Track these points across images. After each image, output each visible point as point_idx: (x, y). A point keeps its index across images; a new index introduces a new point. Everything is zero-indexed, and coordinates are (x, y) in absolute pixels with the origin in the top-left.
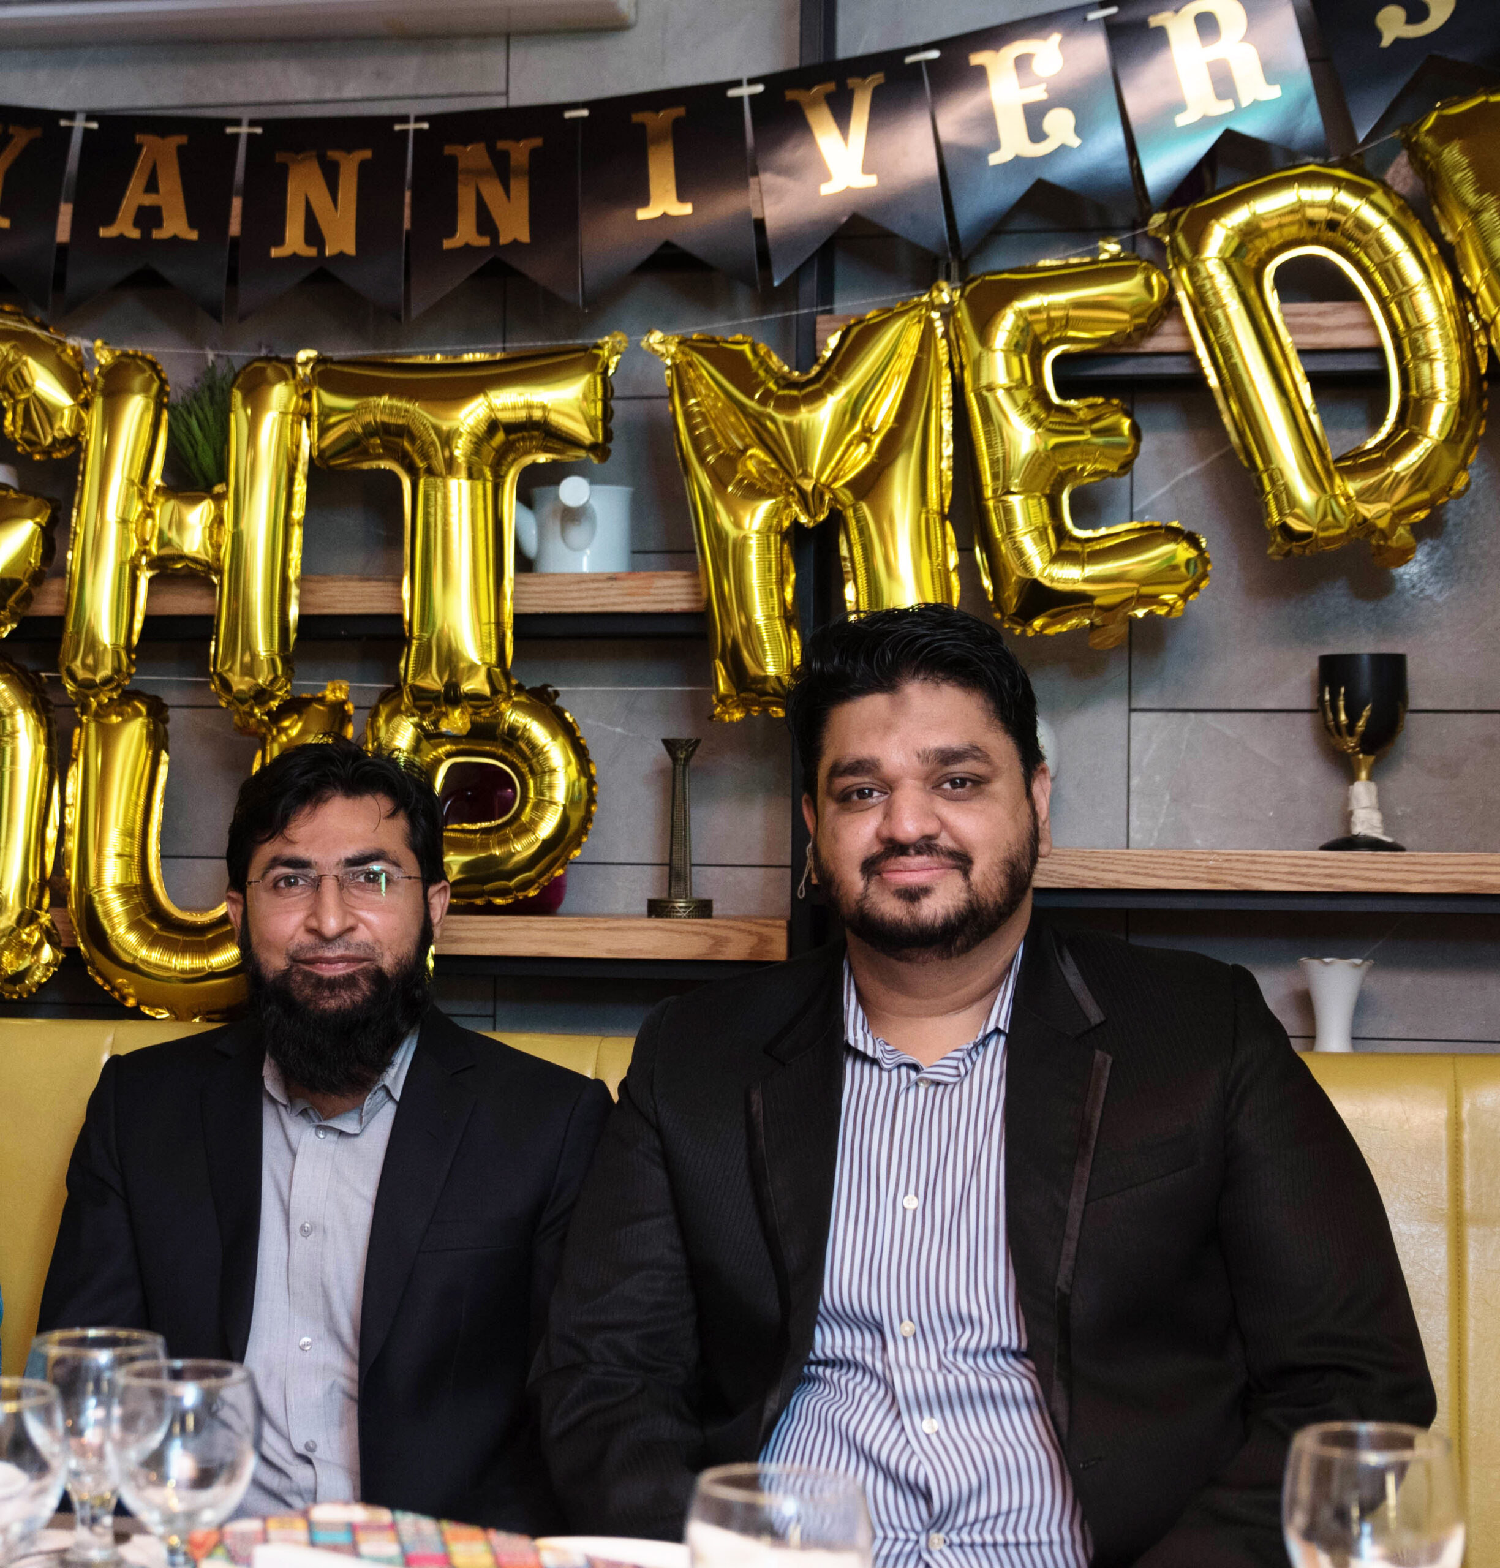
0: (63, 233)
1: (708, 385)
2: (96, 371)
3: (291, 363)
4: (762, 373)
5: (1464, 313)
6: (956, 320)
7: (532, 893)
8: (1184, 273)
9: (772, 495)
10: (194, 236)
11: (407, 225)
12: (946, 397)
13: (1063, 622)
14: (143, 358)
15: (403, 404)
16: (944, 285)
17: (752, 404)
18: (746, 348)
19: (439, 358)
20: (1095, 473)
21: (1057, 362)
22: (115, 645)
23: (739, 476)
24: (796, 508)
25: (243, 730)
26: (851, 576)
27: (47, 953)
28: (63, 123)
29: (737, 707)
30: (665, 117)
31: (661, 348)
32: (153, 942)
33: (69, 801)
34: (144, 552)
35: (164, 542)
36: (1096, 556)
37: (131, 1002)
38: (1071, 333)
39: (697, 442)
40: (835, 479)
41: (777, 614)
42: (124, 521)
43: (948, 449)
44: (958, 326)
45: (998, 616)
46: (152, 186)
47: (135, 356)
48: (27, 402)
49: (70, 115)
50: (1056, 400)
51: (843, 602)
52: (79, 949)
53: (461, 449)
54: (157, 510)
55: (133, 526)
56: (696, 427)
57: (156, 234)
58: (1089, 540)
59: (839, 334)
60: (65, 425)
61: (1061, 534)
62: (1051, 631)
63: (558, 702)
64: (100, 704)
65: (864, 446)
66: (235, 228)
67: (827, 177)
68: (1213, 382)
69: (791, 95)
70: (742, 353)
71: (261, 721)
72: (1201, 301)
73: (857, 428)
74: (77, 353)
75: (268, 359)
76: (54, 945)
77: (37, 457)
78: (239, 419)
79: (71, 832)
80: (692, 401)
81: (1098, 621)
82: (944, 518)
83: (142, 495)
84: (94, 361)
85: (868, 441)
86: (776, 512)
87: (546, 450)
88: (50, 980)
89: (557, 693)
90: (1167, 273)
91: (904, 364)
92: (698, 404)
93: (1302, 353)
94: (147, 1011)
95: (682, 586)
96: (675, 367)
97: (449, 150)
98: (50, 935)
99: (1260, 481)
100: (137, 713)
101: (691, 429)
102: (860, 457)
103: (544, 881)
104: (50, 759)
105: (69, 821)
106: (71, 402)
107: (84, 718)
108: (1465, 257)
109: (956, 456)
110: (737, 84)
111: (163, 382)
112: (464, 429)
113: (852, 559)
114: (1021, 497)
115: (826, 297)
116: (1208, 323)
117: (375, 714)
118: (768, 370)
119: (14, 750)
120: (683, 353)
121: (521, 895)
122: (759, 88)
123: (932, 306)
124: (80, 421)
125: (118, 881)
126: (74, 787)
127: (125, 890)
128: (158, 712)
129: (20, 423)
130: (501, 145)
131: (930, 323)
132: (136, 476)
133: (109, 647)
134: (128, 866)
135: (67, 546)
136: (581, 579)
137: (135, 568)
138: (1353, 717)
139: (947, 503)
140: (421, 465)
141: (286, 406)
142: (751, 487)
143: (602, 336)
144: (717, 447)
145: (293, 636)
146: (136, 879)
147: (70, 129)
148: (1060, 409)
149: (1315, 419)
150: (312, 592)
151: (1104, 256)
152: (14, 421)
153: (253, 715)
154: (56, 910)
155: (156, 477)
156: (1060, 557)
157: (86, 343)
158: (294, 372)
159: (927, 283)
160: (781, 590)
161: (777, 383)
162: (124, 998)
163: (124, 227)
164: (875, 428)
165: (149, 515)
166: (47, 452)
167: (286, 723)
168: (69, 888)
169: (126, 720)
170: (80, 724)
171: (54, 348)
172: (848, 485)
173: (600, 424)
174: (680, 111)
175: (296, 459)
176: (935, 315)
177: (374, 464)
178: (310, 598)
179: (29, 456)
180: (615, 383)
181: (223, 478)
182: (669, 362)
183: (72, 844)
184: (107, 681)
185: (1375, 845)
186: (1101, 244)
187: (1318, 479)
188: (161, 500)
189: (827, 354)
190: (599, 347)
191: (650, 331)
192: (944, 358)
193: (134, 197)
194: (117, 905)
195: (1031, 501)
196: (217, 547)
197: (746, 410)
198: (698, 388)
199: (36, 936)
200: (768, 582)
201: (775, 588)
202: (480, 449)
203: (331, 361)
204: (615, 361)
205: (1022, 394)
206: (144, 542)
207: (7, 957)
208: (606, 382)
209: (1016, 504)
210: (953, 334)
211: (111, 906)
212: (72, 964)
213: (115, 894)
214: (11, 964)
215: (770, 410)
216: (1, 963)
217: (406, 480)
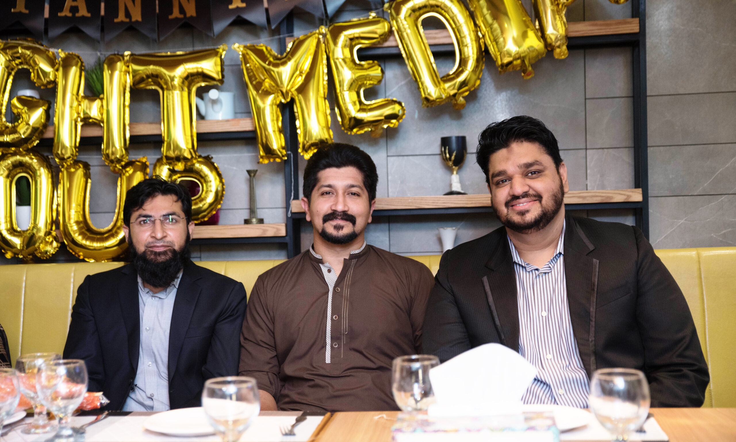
0: (46, 15)
1: (253, 61)
2: (60, 59)
3: (123, 56)
4: (268, 56)
5: (477, 32)
6: (327, 38)
7: (206, 219)
8: (394, 22)
9: (273, 93)
10: (89, 15)
11: (157, 11)
12: (325, 62)
13: (362, 130)
14: (75, 55)
15: (158, 68)
16: (323, 26)
17: (266, 66)
18: (264, 48)
19: (169, 53)
20: (371, 84)
21: (359, 51)
22: (71, 147)
23: (263, 88)
24: (280, 97)
25: (114, 172)
26: (297, 118)
27: (55, 244)
29: (266, 159)
31: (238, 49)
32: (87, 238)
33: (59, 195)
34: (79, 117)
35: (85, 113)
36: (371, 110)
37: (81, 257)
38: (362, 42)
39: (250, 78)
40: (292, 88)
41: (276, 130)
42: (71, 107)
43: (326, 78)
44: (327, 40)
45: (343, 128)
47: (72, 54)
48: (38, 70)
50: (357, 62)
52: (64, 242)
53: (177, 82)
54: (82, 104)
55: (74, 108)
56: (250, 73)
57: (77, 15)
58: (369, 105)
59: (292, 43)
60: (52, 77)
61: (361, 103)
62: (359, 133)
63: (213, 160)
64: (68, 165)
65: (300, 77)
66: (102, 12)
68: (404, 55)
70: (262, 50)
71: (119, 169)
72: (399, 30)
73: (298, 72)
74: (53, 54)
75: (115, 55)
76: (57, 241)
77: (42, 87)
78: (106, 74)
79: (60, 205)
80: (248, 65)
81: (373, 129)
82: (325, 99)
83: (77, 99)
84: (59, 56)
85: (301, 76)
86: (275, 98)
87: (204, 81)
88: (56, 253)
89: (212, 158)
90: (390, 22)
91: (311, 52)
92: (250, 66)
93: (430, 45)
94: (87, 260)
95: (248, 123)
96: (243, 55)
98: (56, 239)
99: (418, 85)
100: (80, 167)
101: (248, 73)
102: (300, 81)
103: (210, 215)
104: (52, 183)
105: (59, 202)
106: (52, 70)
107: (62, 169)
108: (477, 16)
109: (328, 80)
111: (82, 62)
112: (178, 76)
113: (298, 113)
114: (348, 92)
115: (290, 29)
116: (402, 38)
117: (155, 166)
118: (271, 55)
119: (40, 180)
120: (245, 50)
121: (202, 220)
123: (320, 34)
124: (55, 76)
125: (76, 219)
126: (60, 192)
127: (78, 223)
128: (87, 166)
129: (36, 76)
131: (319, 39)
132: (75, 93)
133: (69, 147)
134: (79, 215)
135: (54, 116)
136: (218, 121)
137: (76, 122)
138: (451, 155)
139: (326, 94)
140: (165, 87)
141: (121, 69)
142: (267, 91)
143: (220, 45)
144: (256, 79)
145: (128, 142)
146: (81, 219)
148: (360, 65)
149: (434, 66)
150: (133, 128)
151: (371, 17)
152: (34, 76)
153: (116, 167)
154: (57, 231)
155: (81, 93)
156: (361, 110)
157: (56, 50)
158: (123, 59)
160: (278, 123)
161: (273, 59)
162: (79, 256)
163: (66, 13)
164: (304, 72)
165: (80, 105)
166: (45, 86)
167: (128, 169)
168: (60, 223)
169: (77, 170)
170: (61, 171)
171: (45, 52)
172: (297, 90)
173: (220, 73)
175: (125, 86)
176: (321, 36)
177: (151, 87)
178: (133, 130)
179: (40, 87)
180: (224, 61)
181: (103, 93)
182: (241, 53)
183: (61, 209)
184: (69, 158)
185: (459, 193)
186: (370, 13)
187: (436, 84)
188: (83, 100)
189: (288, 50)
190: (219, 49)
191: (234, 44)
192: (324, 49)
193: (69, 3)
194: (75, 227)
195: (351, 93)
196: (102, 114)
197: (264, 68)
198: (250, 61)
199: (51, 239)
200: (273, 120)
201: (275, 122)
202: (183, 82)
203: (135, 55)
204: (224, 53)
205: (347, 60)
206: (78, 113)
207: (42, 246)
208: (221, 60)
209: (346, 94)
210: (326, 43)
211: (73, 228)
212: (62, 247)
213: (74, 224)
214: (43, 248)
215: (271, 67)
216: (39, 247)
217: (161, 92)
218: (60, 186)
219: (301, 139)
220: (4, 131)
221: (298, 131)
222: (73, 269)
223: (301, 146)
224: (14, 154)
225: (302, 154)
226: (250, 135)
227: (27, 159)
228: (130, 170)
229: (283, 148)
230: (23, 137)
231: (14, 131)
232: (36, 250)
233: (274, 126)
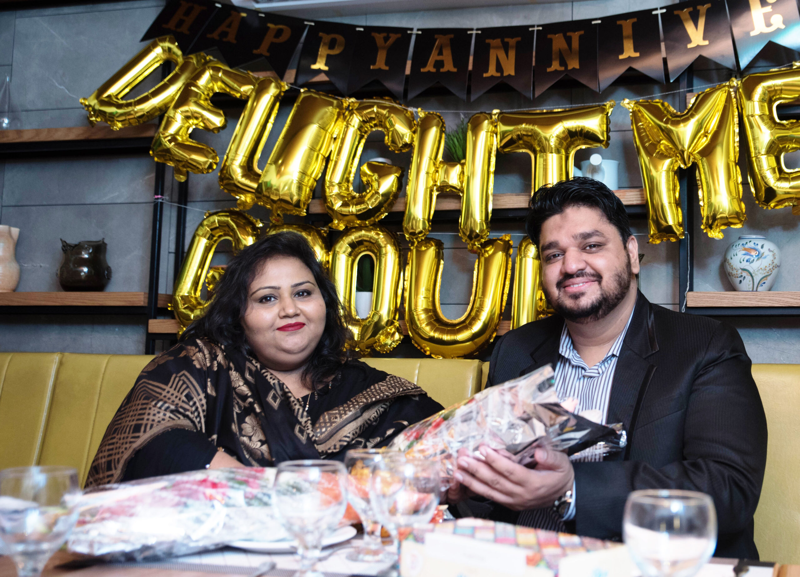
0: (408, 71)
1: (646, 119)
2: (419, 119)
3: (491, 115)
4: (665, 112)
6: (739, 92)
9: (670, 157)
10: (455, 70)
11: (534, 64)
12: (736, 120)
13: (781, 204)
14: (436, 115)
15: (530, 127)
16: (734, 79)
17: (662, 124)
18: (659, 105)
19: (545, 111)
20: (793, 148)
21: (778, 107)
22: (424, 219)
23: (657, 151)
24: (679, 162)
25: (472, 251)
26: (700, 187)
27: (397, 336)
28: (409, 32)
29: (658, 238)
30: (630, 22)
31: (627, 106)
32: (436, 329)
33: (406, 278)
34: (435, 185)
35: (442, 181)
36: (794, 179)
37: (428, 353)
38: (783, 96)
39: (642, 140)
40: (694, 151)
41: (672, 201)
42: (428, 173)
43: (737, 139)
44: (740, 95)
45: (757, 202)
46: (440, 53)
47: (433, 114)
48: (393, 131)
49: (412, 29)
50: (778, 120)
51: (698, 196)
52: (409, 335)
53: (553, 143)
54: (440, 170)
55: (430, 175)
56: (642, 133)
57: (442, 70)
58: (791, 173)
59: (695, 98)
60: (407, 140)
61: (781, 171)
62: (777, 208)
64: (418, 242)
65: (705, 138)
66: (470, 67)
67: (690, 41)
69: (676, 12)
70: (658, 107)
71: (478, 247)
73: (703, 132)
74: (412, 113)
75: (481, 113)
76: (400, 333)
77: (397, 152)
78: (469, 134)
79: (406, 290)
80: (640, 124)
81: (795, 204)
82: (736, 164)
83: (434, 164)
84: (418, 116)
85: (706, 136)
86: (672, 163)
87: (585, 144)
88: (398, 346)
91: (721, 107)
92: (642, 125)
94: (434, 356)
95: (637, 195)
96: (634, 112)
97: (549, 36)
98: (398, 330)
100: (432, 246)
101: (639, 134)
102: (703, 142)
104: (399, 264)
105: (406, 286)
106: (409, 131)
107: (412, 248)
109: (740, 142)
110: (656, 9)
111: (443, 123)
112: (555, 135)
113: (701, 181)
114: (766, 156)
115: (690, 85)
117: (521, 245)
118: (668, 111)
119: (386, 260)
120: (637, 107)
122: (664, 11)
123: (730, 87)
124: (412, 138)
125: (424, 307)
126: (408, 273)
127: (426, 311)
128: (439, 245)
129: (390, 139)
130: (569, 34)
131: (729, 92)
132: (433, 157)
133: (422, 220)
134: (427, 302)
135: (407, 184)
137: (432, 191)
139: (737, 159)
140: (538, 149)
141: (488, 130)
142: (662, 154)
143: (606, 102)
144: (649, 140)
145: (490, 215)
146: (430, 307)
147: (411, 34)
148: (779, 124)
150: (498, 200)
151: (794, 67)
152: (388, 139)
153: (475, 245)
154: (401, 321)
155: (440, 158)
156: (780, 179)
157: (415, 110)
158: (491, 118)
159: (728, 79)
160: (674, 193)
161: (671, 116)
162: (425, 352)
163: (430, 68)
164: (709, 132)
165: (437, 171)
166: (400, 150)
167: (488, 249)
168: (405, 311)
169: (427, 249)
170: (411, 250)
171: (403, 112)
172: (699, 153)
173: (605, 133)
174: (635, 20)
175: (491, 149)
176: (731, 90)
177: (521, 151)
178: (497, 203)
179: (394, 151)
180: (611, 118)
181: (464, 157)
182: (631, 110)
183: (407, 294)
184: (421, 232)
186: (794, 63)
188: (442, 166)
189: (690, 106)
190: (605, 105)
191: (624, 100)
192: (735, 106)
193: (434, 57)
194: (423, 316)
195: (769, 158)
196: (462, 182)
197: (660, 126)
198: (642, 119)
199: (393, 330)
200: (669, 190)
201: (672, 192)
202: (560, 143)
203: (505, 113)
204: (610, 111)
205: (765, 117)
206: (435, 181)
207: (382, 338)
208: (607, 118)
209: (764, 159)
210: (738, 97)
211: (421, 317)
212: (406, 340)
213: (422, 312)
214: (384, 340)
215: (669, 126)
216: (379, 340)
217: (533, 156)
218: (408, 268)
219: (705, 213)
220: (349, 201)
221: (701, 203)
222: (419, 365)
223: (704, 221)
224: (360, 228)
225: (705, 231)
226: (638, 211)
227: (373, 234)
228: (490, 250)
229: (680, 225)
230: (371, 207)
231: (361, 201)
232: (376, 342)
233: (669, 197)
